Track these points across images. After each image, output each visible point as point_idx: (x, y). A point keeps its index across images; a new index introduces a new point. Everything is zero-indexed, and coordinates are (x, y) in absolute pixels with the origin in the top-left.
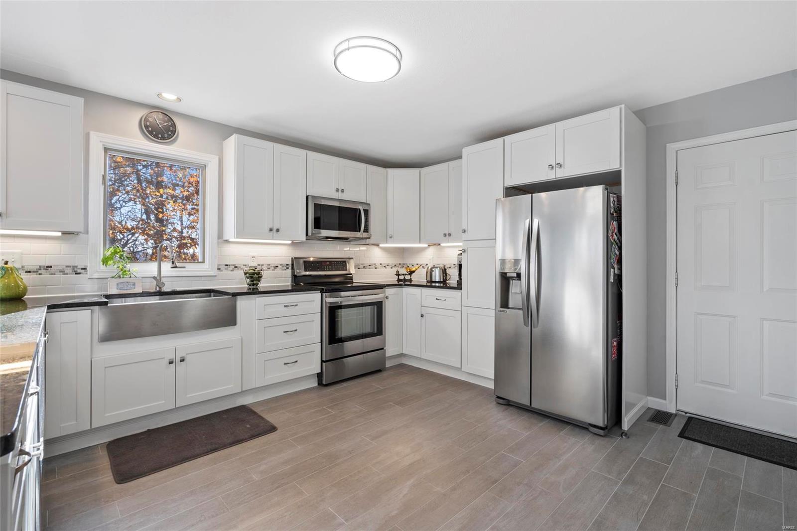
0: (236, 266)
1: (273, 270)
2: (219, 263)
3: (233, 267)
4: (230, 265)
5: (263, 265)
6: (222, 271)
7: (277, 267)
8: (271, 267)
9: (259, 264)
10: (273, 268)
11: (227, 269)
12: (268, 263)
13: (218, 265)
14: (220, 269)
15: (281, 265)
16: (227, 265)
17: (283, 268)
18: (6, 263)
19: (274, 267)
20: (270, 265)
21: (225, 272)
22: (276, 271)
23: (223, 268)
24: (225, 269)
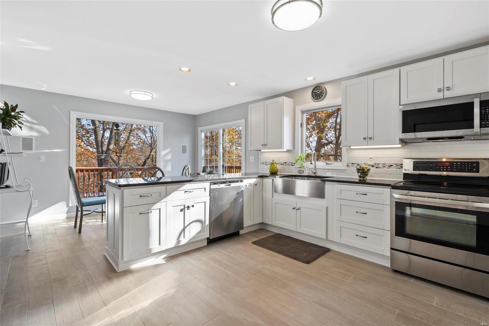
0: (359, 164)
1: (388, 168)
2: (348, 162)
3: (357, 165)
4: (354, 164)
5: (379, 164)
6: (350, 167)
7: (392, 166)
8: (386, 165)
9: (376, 163)
10: (388, 167)
11: (353, 166)
12: (383, 163)
13: (347, 163)
14: (348, 166)
15: (395, 164)
16: (353, 164)
17: (398, 167)
18: (273, 161)
19: (389, 165)
20: (385, 164)
21: (351, 168)
22: (390, 169)
23: (350, 165)
24: (352, 166)
